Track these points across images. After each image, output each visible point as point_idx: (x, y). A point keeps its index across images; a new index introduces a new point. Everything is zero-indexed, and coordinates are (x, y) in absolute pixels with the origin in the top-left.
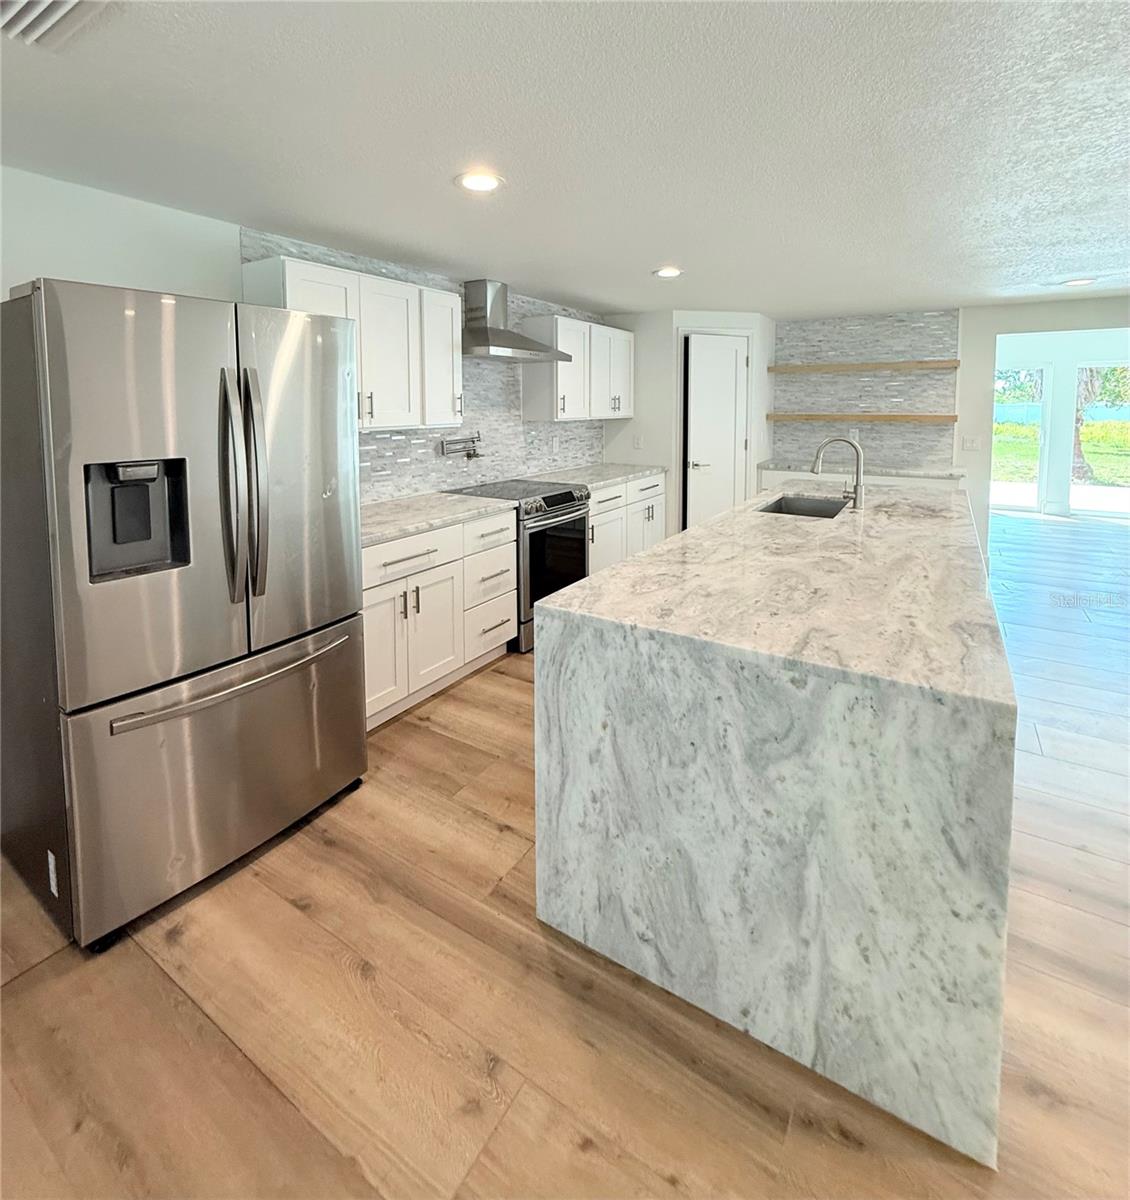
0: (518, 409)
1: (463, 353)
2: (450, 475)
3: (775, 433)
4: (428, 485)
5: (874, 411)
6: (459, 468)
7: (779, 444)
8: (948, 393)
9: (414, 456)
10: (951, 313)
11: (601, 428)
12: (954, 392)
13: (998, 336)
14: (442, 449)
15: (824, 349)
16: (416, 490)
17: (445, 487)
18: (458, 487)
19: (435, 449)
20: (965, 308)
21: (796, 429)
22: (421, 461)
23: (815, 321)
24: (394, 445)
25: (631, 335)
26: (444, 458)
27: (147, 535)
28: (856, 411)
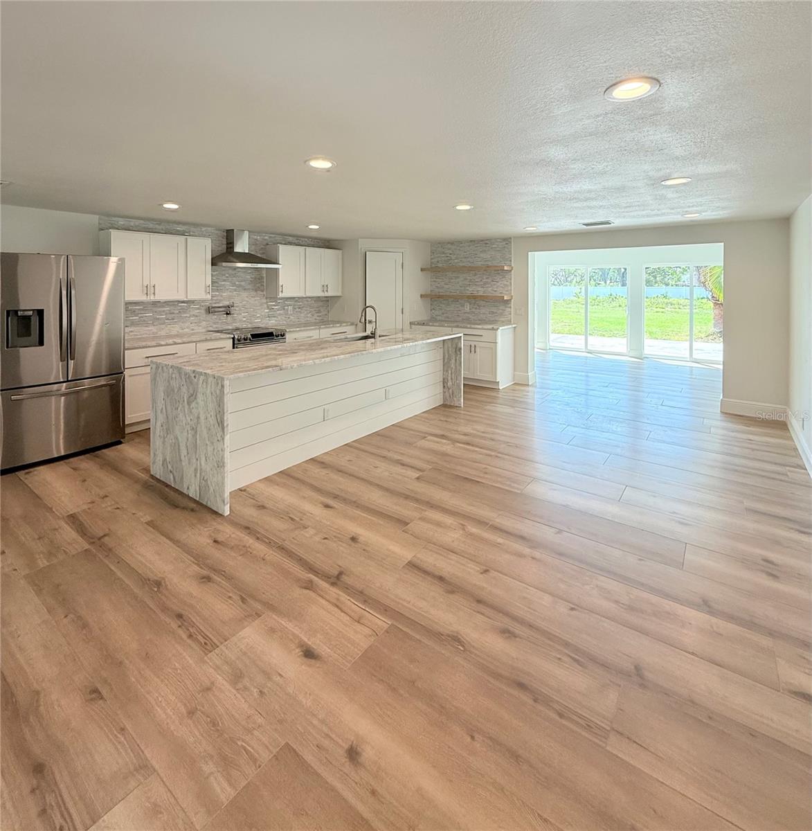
0: (263, 291)
1: (212, 265)
2: (215, 323)
3: (431, 305)
4: (200, 328)
5: (475, 293)
6: (220, 320)
7: (433, 311)
8: (508, 283)
9: (192, 313)
10: (507, 240)
11: (328, 301)
12: (511, 283)
13: (529, 253)
14: (210, 310)
15: (453, 258)
16: (193, 330)
17: (211, 329)
18: (220, 329)
19: (206, 310)
20: (514, 237)
21: (441, 303)
22: (197, 316)
23: (449, 243)
24: (179, 308)
25: (341, 251)
26: (211, 315)
27: (29, 335)
28: (468, 293)
